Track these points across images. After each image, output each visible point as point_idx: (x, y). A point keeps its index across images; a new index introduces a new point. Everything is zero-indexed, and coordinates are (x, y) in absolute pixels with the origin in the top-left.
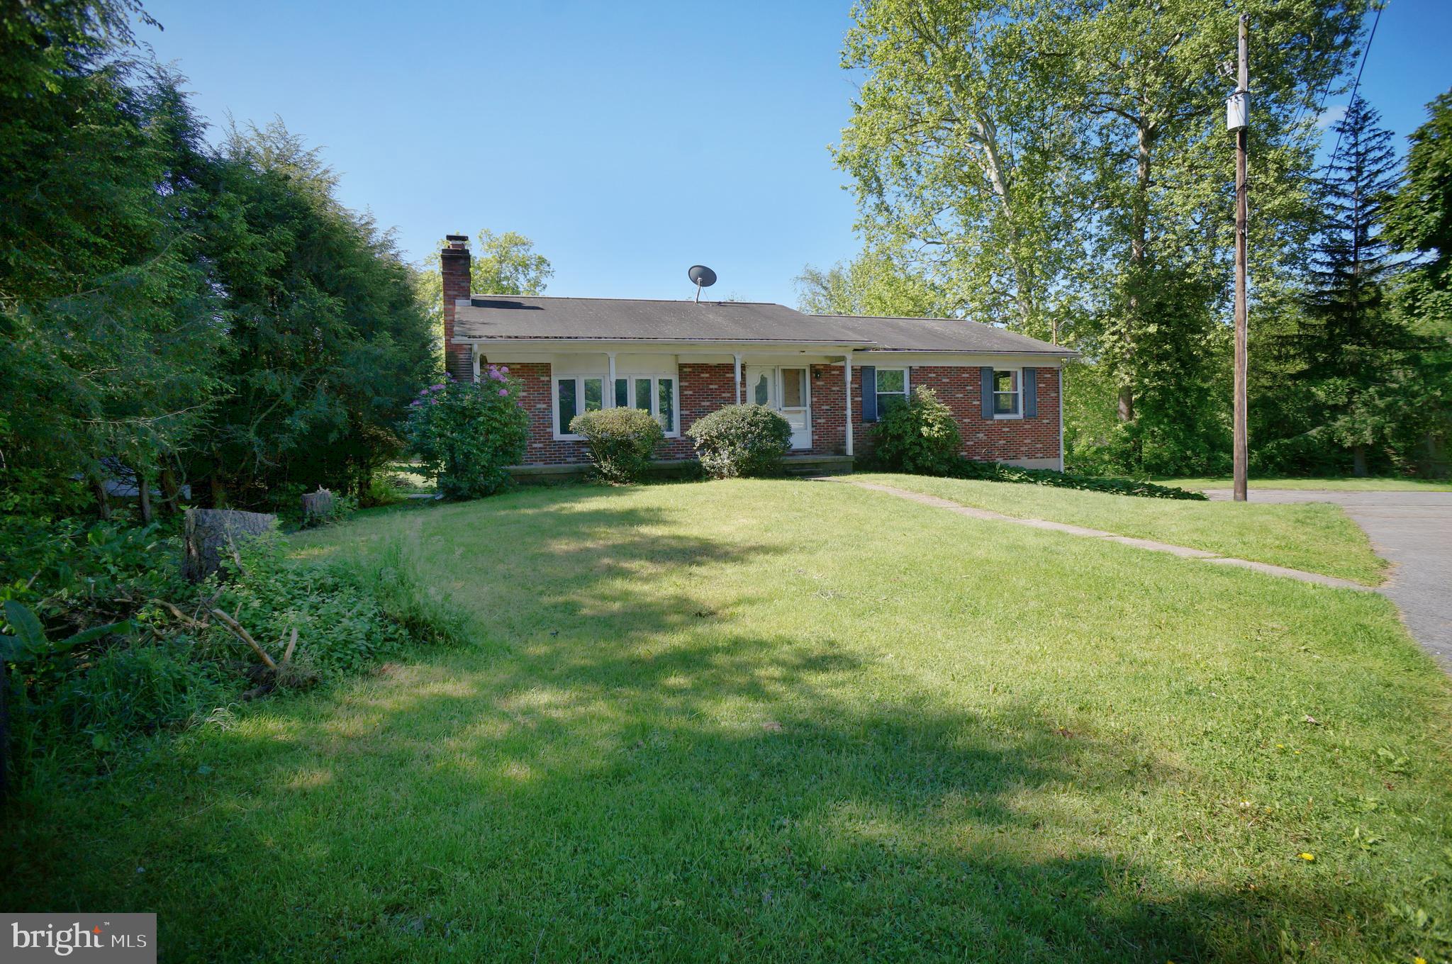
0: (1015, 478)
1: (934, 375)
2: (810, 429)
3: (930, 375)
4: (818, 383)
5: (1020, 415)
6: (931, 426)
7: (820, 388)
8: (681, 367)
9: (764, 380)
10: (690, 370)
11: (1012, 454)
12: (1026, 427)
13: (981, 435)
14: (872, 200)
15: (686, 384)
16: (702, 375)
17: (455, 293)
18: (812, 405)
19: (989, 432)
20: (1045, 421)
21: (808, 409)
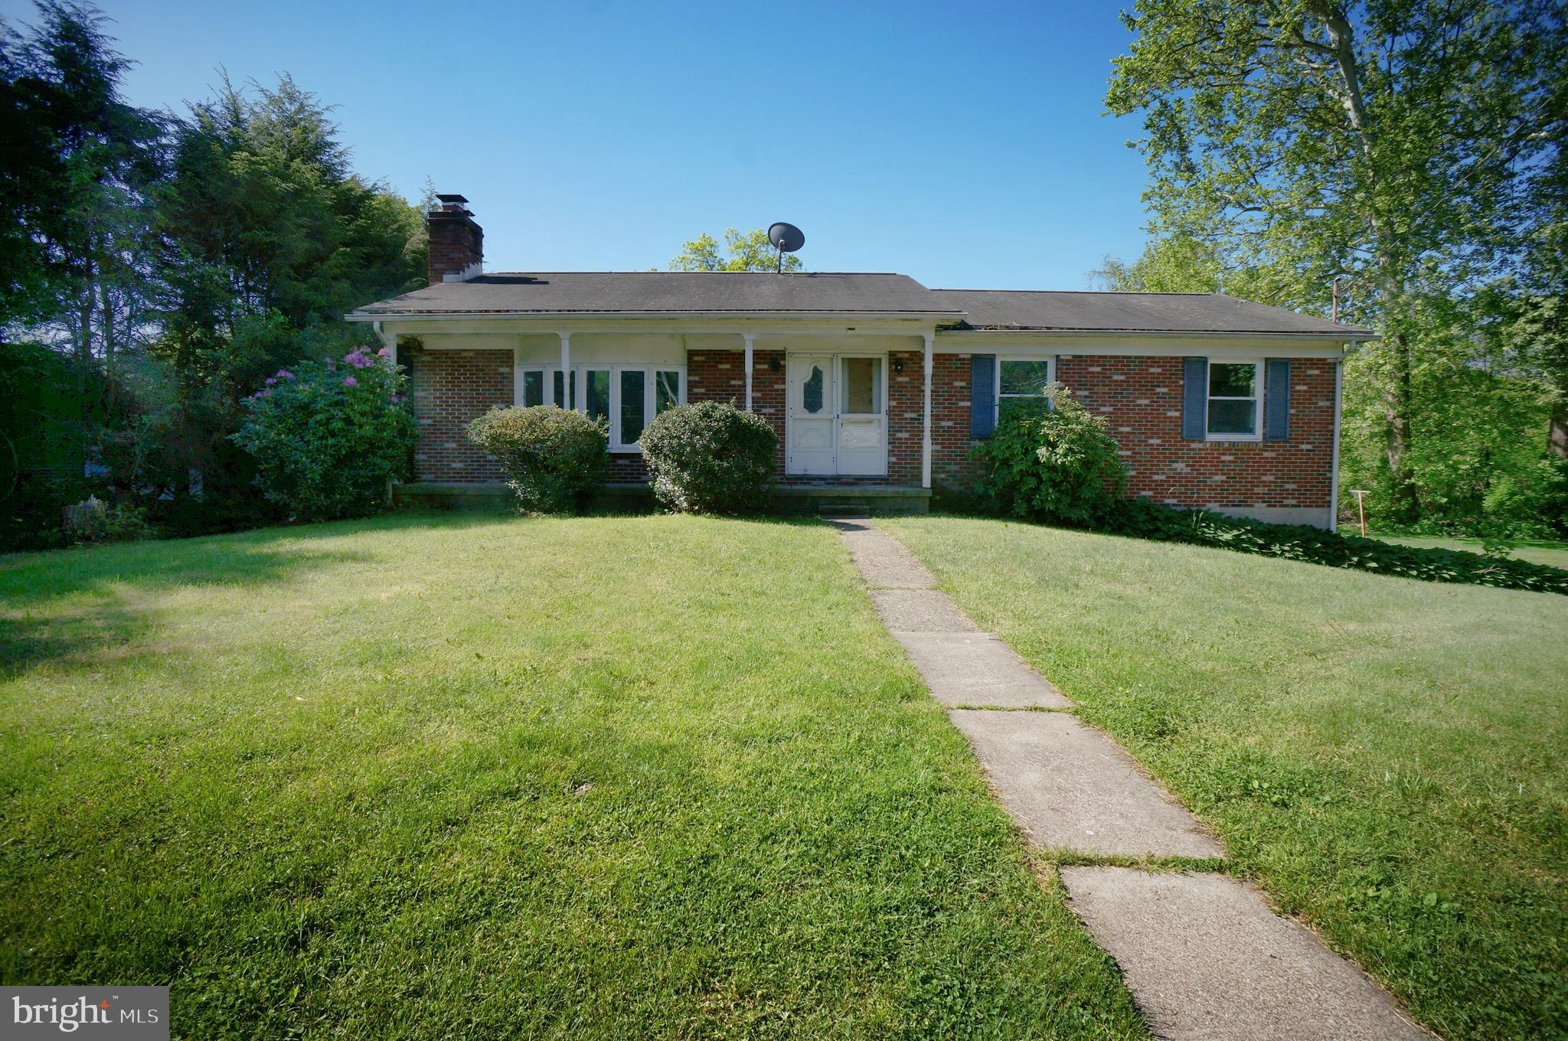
0: (1227, 537)
1: (1098, 369)
2: (885, 447)
3: (1091, 369)
4: (900, 379)
5: (1258, 435)
6: (1053, 445)
7: (901, 385)
8: (691, 354)
9: (817, 375)
10: (702, 358)
11: (1237, 498)
12: (1266, 454)
13: (1180, 466)
14: (1169, 158)
15: (697, 378)
16: (721, 366)
17: (443, 266)
18: (890, 412)
19: (1194, 462)
20: (1304, 447)
21: (884, 417)
